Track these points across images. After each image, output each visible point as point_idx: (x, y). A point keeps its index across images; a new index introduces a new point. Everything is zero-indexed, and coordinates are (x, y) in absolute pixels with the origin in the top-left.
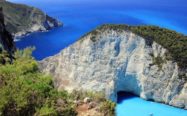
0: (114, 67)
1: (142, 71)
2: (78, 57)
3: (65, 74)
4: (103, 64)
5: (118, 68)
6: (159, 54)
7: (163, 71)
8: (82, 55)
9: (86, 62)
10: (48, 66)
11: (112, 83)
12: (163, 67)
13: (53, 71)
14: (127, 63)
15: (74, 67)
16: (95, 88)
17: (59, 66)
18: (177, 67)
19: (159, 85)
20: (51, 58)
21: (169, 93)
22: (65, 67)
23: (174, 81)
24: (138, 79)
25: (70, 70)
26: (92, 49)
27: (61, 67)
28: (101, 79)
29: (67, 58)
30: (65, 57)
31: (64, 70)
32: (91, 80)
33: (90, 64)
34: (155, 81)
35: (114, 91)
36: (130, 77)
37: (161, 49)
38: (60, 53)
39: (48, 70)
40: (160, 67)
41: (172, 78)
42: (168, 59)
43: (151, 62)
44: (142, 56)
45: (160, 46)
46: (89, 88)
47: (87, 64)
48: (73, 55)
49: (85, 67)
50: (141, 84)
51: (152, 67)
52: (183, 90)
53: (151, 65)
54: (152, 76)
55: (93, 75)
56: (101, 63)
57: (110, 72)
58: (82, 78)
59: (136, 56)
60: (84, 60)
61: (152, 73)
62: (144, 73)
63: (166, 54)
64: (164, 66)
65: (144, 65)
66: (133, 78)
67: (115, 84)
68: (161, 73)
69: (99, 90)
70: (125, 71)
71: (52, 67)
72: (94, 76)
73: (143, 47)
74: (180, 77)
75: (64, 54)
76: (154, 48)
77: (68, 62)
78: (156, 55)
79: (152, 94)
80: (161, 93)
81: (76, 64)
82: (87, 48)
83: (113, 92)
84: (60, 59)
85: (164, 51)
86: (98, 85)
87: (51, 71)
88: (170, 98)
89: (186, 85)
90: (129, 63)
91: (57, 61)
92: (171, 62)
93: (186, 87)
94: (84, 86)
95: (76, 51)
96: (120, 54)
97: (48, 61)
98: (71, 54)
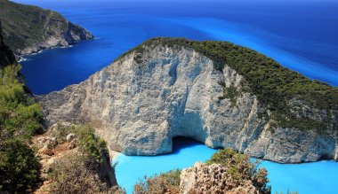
0: (168, 101)
1: (208, 107)
2: (115, 86)
3: (96, 110)
4: (152, 96)
5: (174, 103)
6: (233, 83)
7: (237, 107)
8: (122, 83)
9: (127, 93)
10: (71, 99)
11: (165, 124)
12: (237, 102)
13: (78, 106)
14: (187, 95)
15: (109, 100)
16: (139, 132)
17: (87, 98)
18: (256, 101)
19: (231, 128)
20: (75, 87)
21: (244, 138)
22: (96, 100)
23: (251, 121)
24: (202, 118)
25: (103, 106)
26: (137, 74)
27: (90, 100)
28: (149, 119)
29: (99, 88)
30: (96, 85)
31: (94, 104)
32: (134, 120)
33: (133, 96)
34: (226, 121)
35: (168, 135)
36: (191, 115)
37: (235, 75)
38: (89, 80)
39: (71, 105)
40: (234, 102)
41: (250, 116)
42: (245, 91)
43: (221, 95)
44: (208, 85)
45: (234, 72)
46: (131, 132)
47: (129, 97)
48: (108, 82)
49: (126, 101)
50: (207, 126)
51: (222, 102)
52: (263, 133)
53: (221, 98)
54: (222, 114)
55: (138, 112)
56: (149, 94)
57: (162, 108)
59: (199, 86)
60: (124, 90)
61: (223, 109)
62: (211, 110)
63: (242, 83)
64: (239, 100)
65: (212, 98)
66: (195, 117)
67: (170, 125)
68: (235, 110)
69: (145, 135)
70: (184, 107)
71: (77, 100)
72: (139, 114)
73: (211, 72)
74: (260, 116)
75: (95, 82)
76: (226, 75)
77: (100, 94)
78: (228, 84)
79: (222, 139)
80: (234, 138)
81: (112, 96)
82: (130, 72)
83: (165, 137)
84: (88, 89)
85: (239, 78)
86: (144, 128)
87: (75, 106)
88: (246, 144)
89: (267, 127)
90: (191, 95)
91: (84, 92)
92: (248, 94)
93: (268, 130)
94: (123, 129)
95: (112, 77)
96: (177, 82)
97: (70, 91)
98: (105, 82)
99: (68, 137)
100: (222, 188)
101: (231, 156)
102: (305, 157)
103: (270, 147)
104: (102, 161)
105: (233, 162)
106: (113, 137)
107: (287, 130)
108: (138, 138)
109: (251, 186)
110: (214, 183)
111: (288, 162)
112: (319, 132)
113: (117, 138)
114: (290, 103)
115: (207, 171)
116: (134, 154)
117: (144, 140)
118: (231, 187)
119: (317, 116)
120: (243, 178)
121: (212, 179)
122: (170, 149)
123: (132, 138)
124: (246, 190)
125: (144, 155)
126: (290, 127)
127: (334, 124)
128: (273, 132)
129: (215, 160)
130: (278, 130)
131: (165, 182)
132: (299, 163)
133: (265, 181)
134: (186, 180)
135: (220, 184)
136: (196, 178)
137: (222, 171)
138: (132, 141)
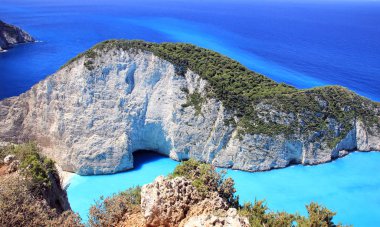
0: (126, 111)
1: (170, 116)
2: (63, 97)
3: (42, 127)
4: (107, 107)
5: (133, 113)
6: (196, 89)
7: (202, 115)
8: (71, 93)
9: (79, 104)
10: (9, 114)
11: (123, 138)
12: (202, 110)
13: (19, 123)
14: (147, 104)
15: (57, 114)
16: (95, 148)
17: (30, 113)
18: (222, 108)
19: (196, 137)
20: (14, 100)
21: (211, 148)
22: (41, 114)
23: (218, 129)
24: (164, 128)
25: (51, 120)
26: (89, 83)
27: (34, 115)
28: (104, 133)
29: (45, 99)
30: (41, 97)
31: (40, 119)
32: (88, 135)
33: (85, 108)
34: (191, 130)
35: (128, 150)
36: (152, 126)
37: (198, 80)
38: (31, 91)
39: (10, 121)
40: (199, 109)
41: (216, 124)
42: (209, 97)
43: (185, 102)
44: (170, 92)
45: (198, 77)
46: (85, 148)
47: (81, 109)
48: (54, 93)
49: (77, 114)
50: (171, 137)
51: (186, 109)
52: (231, 141)
53: (184, 106)
54: (187, 123)
55: (92, 125)
56: (103, 105)
57: (120, 120)
58: (72, 133)
59: (160, 93)
60: (75, 101)
61: (187, 118)
62: (174, 119)
63: (206, 89)
64: (204, 106)
65: (174, 106)
66: (157, 127)
67: (129, 138)
68: (200, 118)
69: (102, 151)
70: (144, 117)
71: (18, 115)
72: (93, 128)
73: (172, 78)
74: (227, 123)
75: (39, 93)
76: (189, 80)
77: (46, 106)
78: (191, 90)
79: (187, 151)
80: (200, 149)
81: (61, 109)
82: (80, 80)
83: (125, 152)
84: (31, 102)
85: (203, 83)
86: (100, 143)
87: (15, 122)
88: (213, 155)
89: (234, 134)
90: (151, 103)
91: (26, 106)
92: (213, 100)
93: (236, 137)
94: (76, 146)
95: (59, 86)
96: (135, 90)
97: (8, 104)
98: (51, 93)
99: (6, 160)
100: (188, 203)
101: (195, 168)
102: (274, 163)
103: (239, 155)
104: (50, 183)
105: (198, 174)
106: (65, 156)
107: (255, 136)
108: (94, 155)
109: (218, 197)
110: (178, 198)
111: (258, 170)
112: (287, 137)
113: (70, 157)
114: (258, 108)
115: (169, 186)
116: (90, 174)
117: (101, 157)
118: (196, 201)
119: (285, 121)
120: (209, 190)
121: (176, 194)
122: (131, 165)
123: (86, 155)
124: (213, 202)
125: (102, 174)
126: (258, 134)
127: (301, 127)
128: (241, 139)
129: (178, 173)
130: (246, 137)
131: (124, 201)
132: (269, 170)
133: (232, 191)
134: (148, 197)
135: (185, 199)
136: (159, 194)
137: (186, 185)
138: (87, 158)
